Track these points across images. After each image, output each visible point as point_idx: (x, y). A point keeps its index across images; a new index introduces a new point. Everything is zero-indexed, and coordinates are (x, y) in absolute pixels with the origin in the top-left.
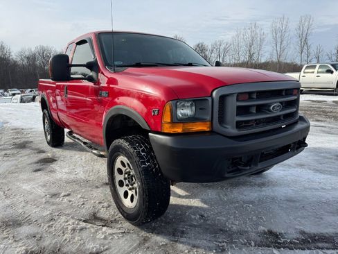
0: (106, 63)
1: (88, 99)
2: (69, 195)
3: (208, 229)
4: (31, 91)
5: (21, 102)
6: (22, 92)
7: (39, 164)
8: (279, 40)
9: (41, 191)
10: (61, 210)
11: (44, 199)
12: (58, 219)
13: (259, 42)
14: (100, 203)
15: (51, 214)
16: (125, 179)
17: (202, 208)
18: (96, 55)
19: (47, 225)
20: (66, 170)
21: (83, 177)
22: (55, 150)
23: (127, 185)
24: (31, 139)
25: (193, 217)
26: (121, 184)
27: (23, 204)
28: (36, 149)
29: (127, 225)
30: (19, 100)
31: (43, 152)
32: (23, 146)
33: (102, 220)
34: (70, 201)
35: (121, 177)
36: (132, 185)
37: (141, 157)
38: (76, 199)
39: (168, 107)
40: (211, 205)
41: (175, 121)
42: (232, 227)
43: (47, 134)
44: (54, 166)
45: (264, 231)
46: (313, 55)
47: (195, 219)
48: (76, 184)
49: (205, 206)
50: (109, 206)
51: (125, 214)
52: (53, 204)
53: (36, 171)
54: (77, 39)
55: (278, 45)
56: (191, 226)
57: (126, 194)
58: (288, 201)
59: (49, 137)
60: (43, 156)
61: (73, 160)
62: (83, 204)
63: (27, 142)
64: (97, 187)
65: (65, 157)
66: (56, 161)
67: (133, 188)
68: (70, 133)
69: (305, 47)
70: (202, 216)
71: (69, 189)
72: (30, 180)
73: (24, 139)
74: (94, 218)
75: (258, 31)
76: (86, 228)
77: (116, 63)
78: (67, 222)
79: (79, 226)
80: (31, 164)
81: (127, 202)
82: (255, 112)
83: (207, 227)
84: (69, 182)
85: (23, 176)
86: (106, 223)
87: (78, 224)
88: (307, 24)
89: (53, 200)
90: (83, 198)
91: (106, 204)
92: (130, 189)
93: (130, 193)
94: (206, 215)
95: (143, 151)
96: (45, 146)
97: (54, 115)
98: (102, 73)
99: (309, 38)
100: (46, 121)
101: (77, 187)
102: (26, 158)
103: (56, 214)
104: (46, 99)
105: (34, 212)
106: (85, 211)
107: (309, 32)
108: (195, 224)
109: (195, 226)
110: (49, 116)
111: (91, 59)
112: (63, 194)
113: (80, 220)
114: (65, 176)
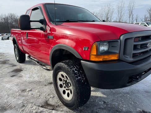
0: (50, 20)
1: (35, 39)
2: (31, 90)
3: (110, 110)
4: (6, 35)
5: (2, 40)
6: (2, 35)
7: (13, 72)
8: (120, 12)
9: (16, 89)
10: (28, 100)
11: (18, 93)
12: (27, 105)
13: (111, 13)
14: (48, 95)
15: (23, 102)
16: (64, 84)
17: (103, 97)
18: (44, 16)
19: (21, 110)
20: (28, 76)
21: (37, 80)
22: (21, 64)
23: (65, 87)
24: (8, 59)
25: (100, 103)
26: (61, 86)
27: (6, 96)
28: (11, 64)
29: (65, 108)
30: (1, 39)
31: (15, 66)
32: (4, 62)
33: (51, 105)
34: (32, 94)
35: (61, 83)
36: (68, 87)
37: (75, 74)
38: (35, 92)
39: (94, 46)
40: (107, 95)
41: (99, 54)
42: (123, 109)
43: (17, 56)
44: (22, 73)
45: (140, 111)
46: (134, 19)
47: (101, 104)
48: (34, 84)
49: (105, 96)
50: (54, 97)
51: (65, 103)
52: (23, 96)
53: (12, 76)
54: (32, 7)
55: (120, 14)
56: (100, 108)
57: (64, 92)
58: (146, 92)
59: (18, 58)
60: (15, 68)
61: (31, 70)
62: (40, 96)
63: (6, 60)
64: (45, 85)
65: (26, 68)
66: (22, 70)
67: (69, 89)
68: (29, 57)
69: (131, 15)
70: (105, 102)
71: (31, 87)
72: (9, 82)
73: (5, 59)
74: (46, 105)
75: (111, 7)
76: (43, 111)
77: (57, 20)
78: (32, 107)
79: (39, 110)
80: (9, 72)
81: (65, 96)
82: (140, 48)
83: (109, 109)
84: (31, 83)
85: (6, 80)
86: (54, 108)
87: (38, 109)
88: (132, 4)
89: (23, 94)
90: (39, 92)
91: (52, 96)
92: (67, 90)
93: (67, 92)
94: (106, 102)
95: (76, 70)
96: (16, 62)
97: (20, 47)
98: (49, 26)
99: (133, 11)
100: (16, 50)
101: (35, 86)
102: (6, 69)
103: (26, 102)
104: (16, 39)
105: (13, 101)
106: (41, 101)
107: (133, 8)
108: (102, 107)
109: (103, 109)
110: (18, 48)
111: (42, 18)
112: (28, 90)
113: (39, 106)
114: (28, 79)
